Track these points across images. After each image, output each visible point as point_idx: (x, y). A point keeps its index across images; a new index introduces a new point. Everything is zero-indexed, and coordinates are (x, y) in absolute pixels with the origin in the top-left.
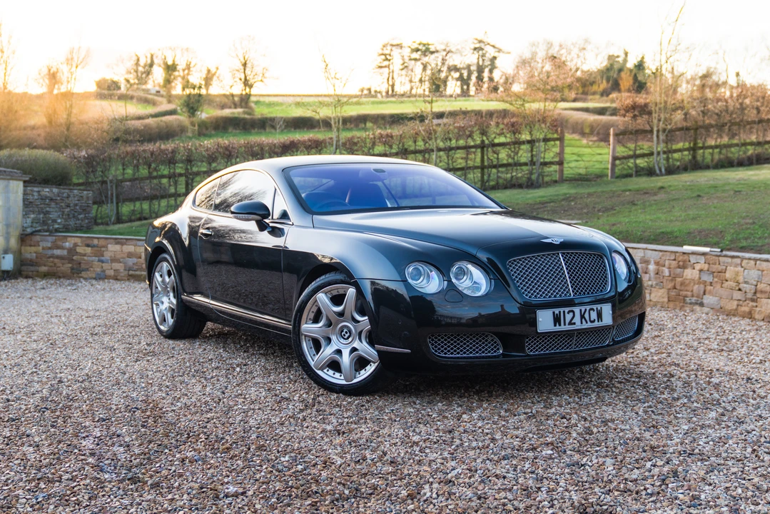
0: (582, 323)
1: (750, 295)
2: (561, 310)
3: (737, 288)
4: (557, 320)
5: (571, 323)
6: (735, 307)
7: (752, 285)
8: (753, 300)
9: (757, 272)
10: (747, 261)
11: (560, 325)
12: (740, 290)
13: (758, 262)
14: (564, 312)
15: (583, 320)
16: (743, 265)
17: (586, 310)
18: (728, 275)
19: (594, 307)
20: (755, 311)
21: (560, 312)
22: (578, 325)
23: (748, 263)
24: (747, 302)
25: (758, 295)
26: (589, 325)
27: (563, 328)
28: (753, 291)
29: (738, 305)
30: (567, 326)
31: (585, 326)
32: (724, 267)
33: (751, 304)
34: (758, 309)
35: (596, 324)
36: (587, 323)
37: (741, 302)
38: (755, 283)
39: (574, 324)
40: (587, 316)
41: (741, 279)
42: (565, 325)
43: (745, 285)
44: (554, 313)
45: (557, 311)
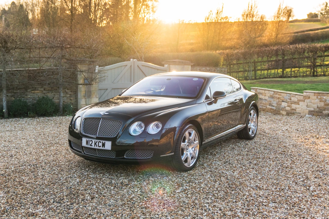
0: (95, 146)
2: (89, 139)
17: (97, 141)
19: (101, 141)
26: (98, 148)
30: (90, 146)
31: (96, 147)
35: (101, 148)
36: (97, 146)
39: (92, 146)
40: (97, 144)
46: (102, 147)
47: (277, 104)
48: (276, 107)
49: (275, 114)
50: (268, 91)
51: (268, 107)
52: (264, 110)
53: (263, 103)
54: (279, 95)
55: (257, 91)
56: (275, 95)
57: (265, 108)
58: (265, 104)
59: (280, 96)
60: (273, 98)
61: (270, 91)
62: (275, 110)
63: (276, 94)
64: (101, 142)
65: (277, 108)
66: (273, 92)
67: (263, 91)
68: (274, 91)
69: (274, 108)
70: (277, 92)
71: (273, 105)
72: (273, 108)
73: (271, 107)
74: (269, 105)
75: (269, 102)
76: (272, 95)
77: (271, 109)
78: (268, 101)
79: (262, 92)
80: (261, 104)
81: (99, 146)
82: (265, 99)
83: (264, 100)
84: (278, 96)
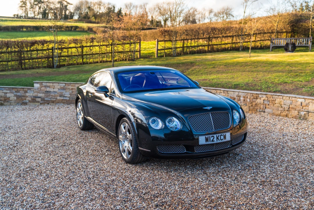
0: (217, 141)
1: (286, 109)
2: (209, 136)
3: (281, 107)
4: (207, 140)
5: (212, 141)
6: (279, 113)
7: (287, 105)
8: (288, 111)
9: (290, 101)
10: (285, 97)
11: (208, 142)
12: (282, 107)
13: (290, 98)
14: (210, 137)
15: (218, 139)
16: (283, 99)
17: (219, 136)
18: (276, 102)
20: (289, 115)
21: (208, 137)
22: (216, 141)
23: (286, 98)
24: (285, 111)
25: (290, 109)
26: (220, 141)
27: (209, 143)
28: (288, 108)
29: (281, 113)
30: (211, 142)
31: (218, 142)
32: (275, 99)
33: (287, 112)
34: (290, 114)
36: (219, 140)
37: (282, 111)
38: (289, 105)
39: (214, 141)
40: (219, 138)
41: (282, 103)
42: (210, 141)
43: (284, 106)
44: (206, 137)
45: (207, 136)
46: (224, 140)
47: (70, 95)
48: (69, 97)
49: (68, 103)
50: (58, 84)
51: (58, 98)
52: (54, 102)
53: (52, 96)
54: (72, 86)
55: (42, 84)
56: (67, 87)
57: (55, 99)
58: (54, 96)
59: (74, 87)
60: (64, 90)
61: (59, 84)
62: (69, 100)
63: (69, 86)
64: (222, 135)
65: (71, 98)
66: (64, 85)
67: (52, 84)
68: (65, 83)
69: (68, 99)
70: (70, 83)
71: (65, 96)
72: (65, 98)
73: (62, 98)
74: (60, 97)
75: (60, 94)
76: (63, 86)
77: (63, 100)
78: (58, 93)
79: (50, 85)
80: (50, 96)
81: (221, 139)
82: (54, 92)
83: (52, 93)
84: (70, 87)
